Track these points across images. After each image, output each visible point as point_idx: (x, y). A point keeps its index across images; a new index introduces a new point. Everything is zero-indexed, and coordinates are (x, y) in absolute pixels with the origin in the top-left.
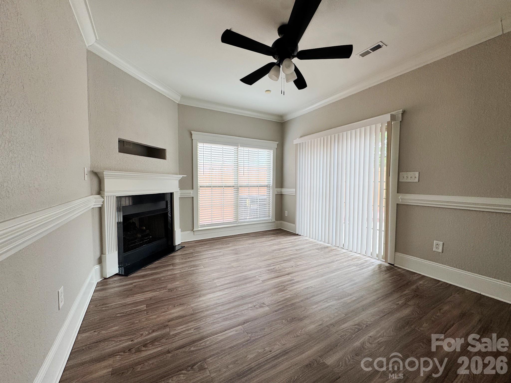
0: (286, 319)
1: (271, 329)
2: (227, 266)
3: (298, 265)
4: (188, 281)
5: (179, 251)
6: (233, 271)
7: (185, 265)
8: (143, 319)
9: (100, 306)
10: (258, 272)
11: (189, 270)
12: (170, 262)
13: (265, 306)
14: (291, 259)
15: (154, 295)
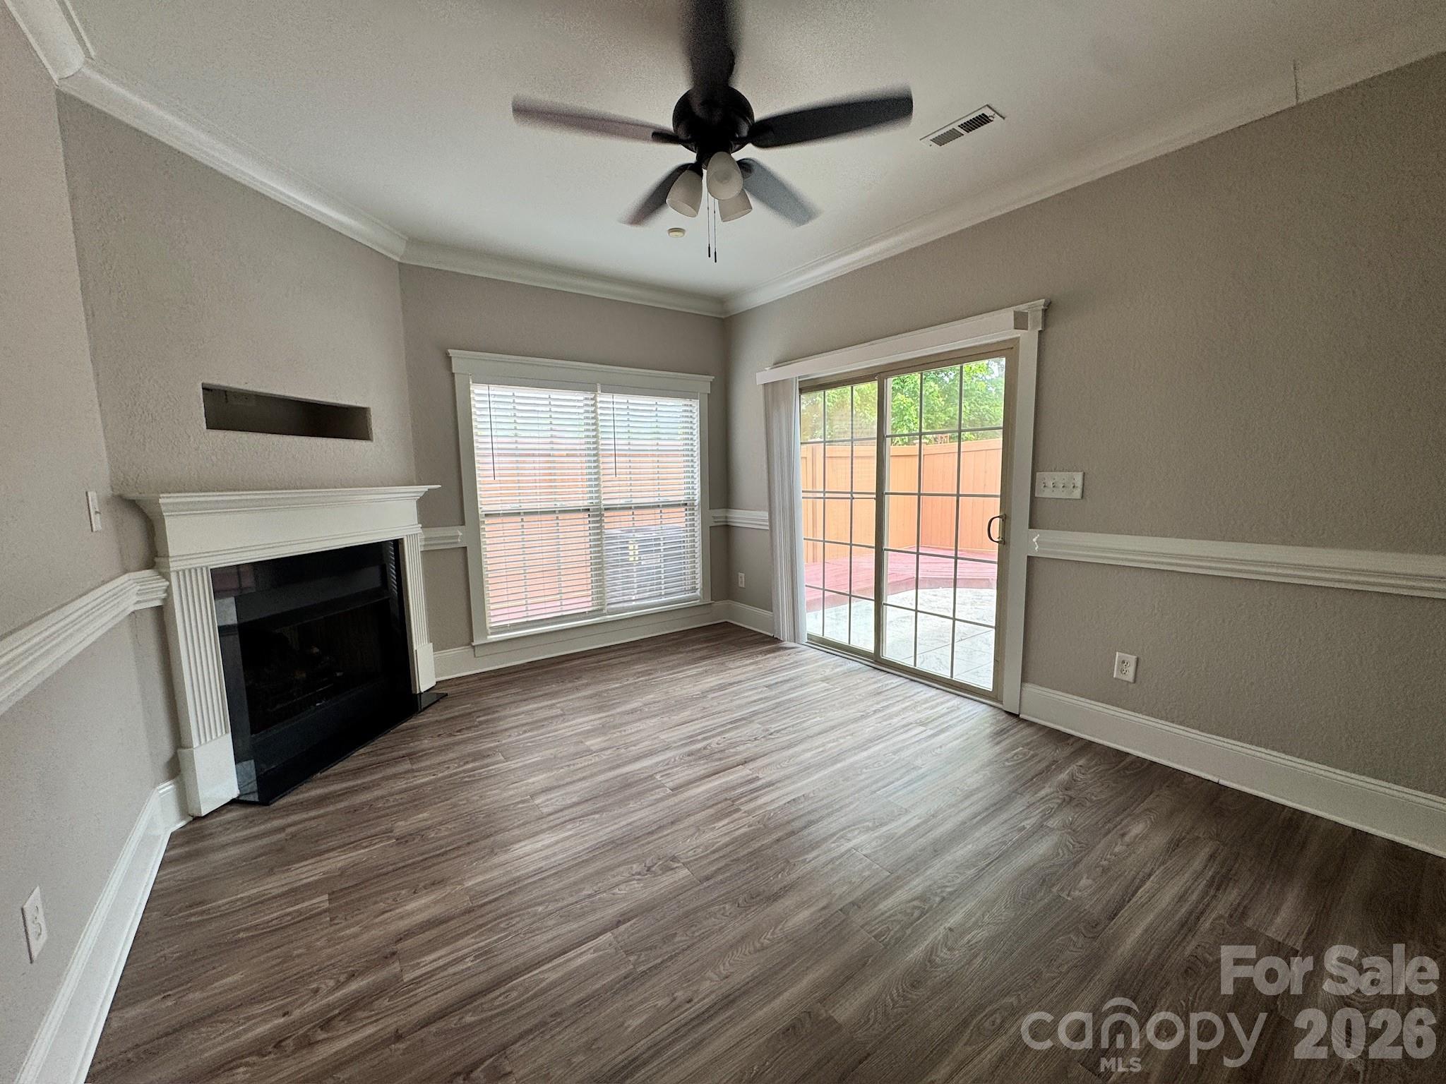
0: (735, 901)
1: (694, 932)
2: (572, 749)
3: (771, 734)
4: (455, 806)
5: (430, 710)
6: (590, 763)
7: (451, 755)
8: (318, 940)
9: (180, 911)
10: (660, 762)
11: (461, 769)
12: (405, 748)
13: (676, 865)
14: (754, 715)
15: (350, 860)
